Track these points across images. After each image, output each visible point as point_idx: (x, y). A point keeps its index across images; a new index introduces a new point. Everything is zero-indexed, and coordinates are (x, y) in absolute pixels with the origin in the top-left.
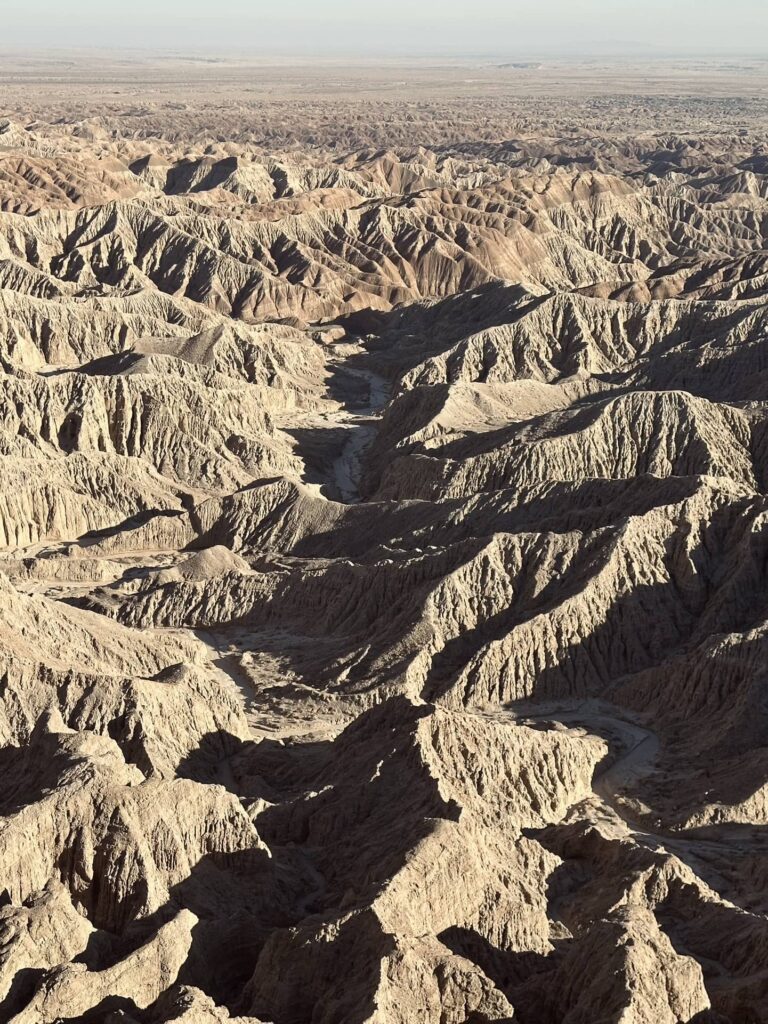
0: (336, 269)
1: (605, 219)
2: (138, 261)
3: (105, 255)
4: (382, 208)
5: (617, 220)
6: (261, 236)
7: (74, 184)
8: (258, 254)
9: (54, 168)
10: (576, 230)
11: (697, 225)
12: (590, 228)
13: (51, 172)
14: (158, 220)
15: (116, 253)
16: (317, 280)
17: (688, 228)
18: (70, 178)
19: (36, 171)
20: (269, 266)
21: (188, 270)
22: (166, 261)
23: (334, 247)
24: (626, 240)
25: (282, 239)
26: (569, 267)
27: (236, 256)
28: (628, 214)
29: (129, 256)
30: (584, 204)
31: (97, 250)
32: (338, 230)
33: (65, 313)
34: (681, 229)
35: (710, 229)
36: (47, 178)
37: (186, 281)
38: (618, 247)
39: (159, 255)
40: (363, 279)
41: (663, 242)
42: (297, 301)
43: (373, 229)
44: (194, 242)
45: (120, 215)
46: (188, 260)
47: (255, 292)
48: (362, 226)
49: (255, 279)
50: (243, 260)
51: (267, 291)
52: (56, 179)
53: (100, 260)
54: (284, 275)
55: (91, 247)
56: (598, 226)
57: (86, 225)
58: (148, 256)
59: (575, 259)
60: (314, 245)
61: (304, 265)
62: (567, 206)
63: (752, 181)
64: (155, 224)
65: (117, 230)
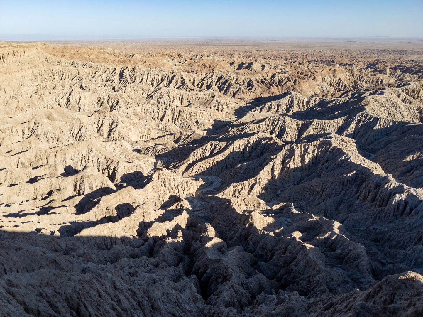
0: (261, 88)
1: (337, 79)
2: (216, 85)
3: (209, 83)
4: (276, 74)
5: (340, 79)
6: (246, 80)
7: (214, 68)
8: (244, 84)
9: (210, 64)
10: (328, 81)
11: (362, 82)
12: (332, 81)
13: (209, 65)
14: (222, 75)
15: (211, 82)
16: (255, 90)
17: (359, 82)
18: (213, 66)
19: (206, 65)
20: (246, 86)
21: (226, 87)
22: (222, 85)
23: (263, 83)
24: (341, 84)
25: (250, 80)
26: (322, 90)
27: (238, 84)
28: (343, 78)
29: (214, 84)
30: (332, 75)
31: (207, 82)
32: (265, 79)
33: (187, 94)
34: (357, 82)
35: (366, 83)
36: (208, 66)
37: (225, 89)
38: (339, 86)
39: (221, 83)
40: (267, 90)
41: (351, 85)
42: (248, 94)
43: (274, 79)
44: (228, 80)
45: (214, 74)
46: (226, 84)
47: (239, 92)
48: (271, 78)
49: (240, 89)
50: (240, 85)
51: (241, 92)
52: (210, 66)
53: (208, 84)
54: (248, 88)
55: (206, 81)
56: (335, 80)
57: (207, 76)
58: (218, 83)
59: (324, 88)
60: (258, 82)
61: (253, 86)
62: (327, 76)
63: (388, 71)
64: (222, 76)
65: (212, 78)
